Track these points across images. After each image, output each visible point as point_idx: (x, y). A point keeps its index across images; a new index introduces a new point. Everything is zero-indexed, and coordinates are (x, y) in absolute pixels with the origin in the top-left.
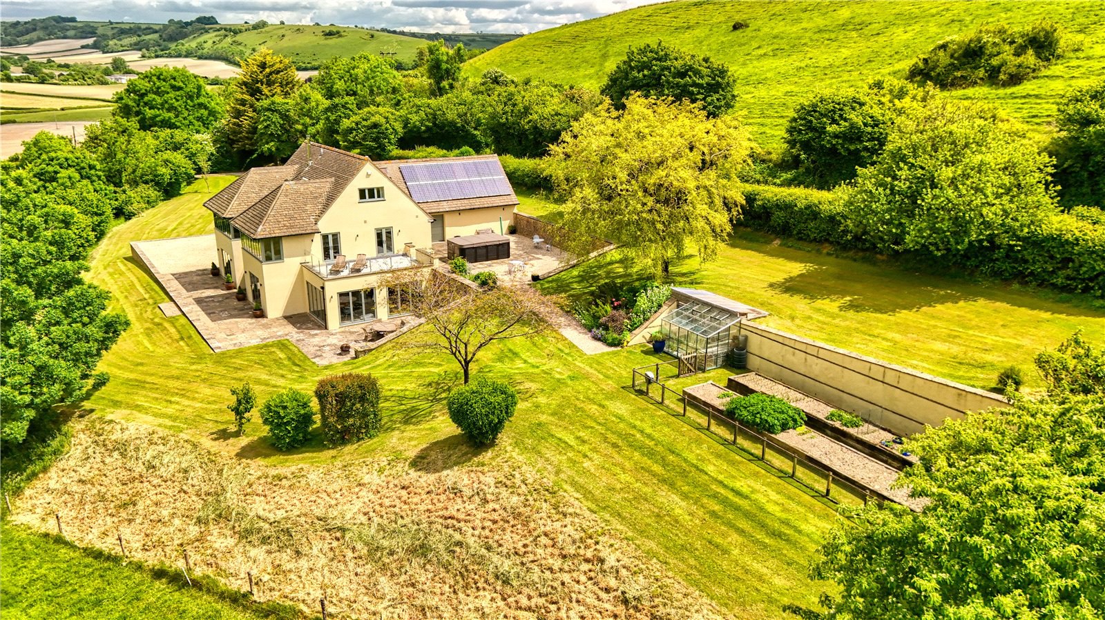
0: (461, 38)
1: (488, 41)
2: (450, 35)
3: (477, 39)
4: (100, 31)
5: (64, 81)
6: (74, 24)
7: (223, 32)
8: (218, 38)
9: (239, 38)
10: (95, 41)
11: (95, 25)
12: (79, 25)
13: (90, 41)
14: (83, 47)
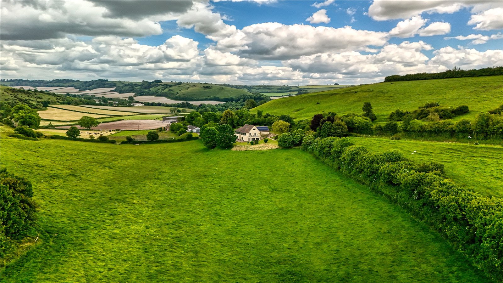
0: (255, 87)
1: (266, 88)
2: (251, 86)
3: (262, 87)
4: (117, 85)
5: (117, 105)
6: (107, 82)
7: (165, 86)
8: (163, 88)
9: (172, 88)
10: (116, 89)
11: (115, 83)
12: (109, 83)
13: (114, 89)
14: (111, 91)
